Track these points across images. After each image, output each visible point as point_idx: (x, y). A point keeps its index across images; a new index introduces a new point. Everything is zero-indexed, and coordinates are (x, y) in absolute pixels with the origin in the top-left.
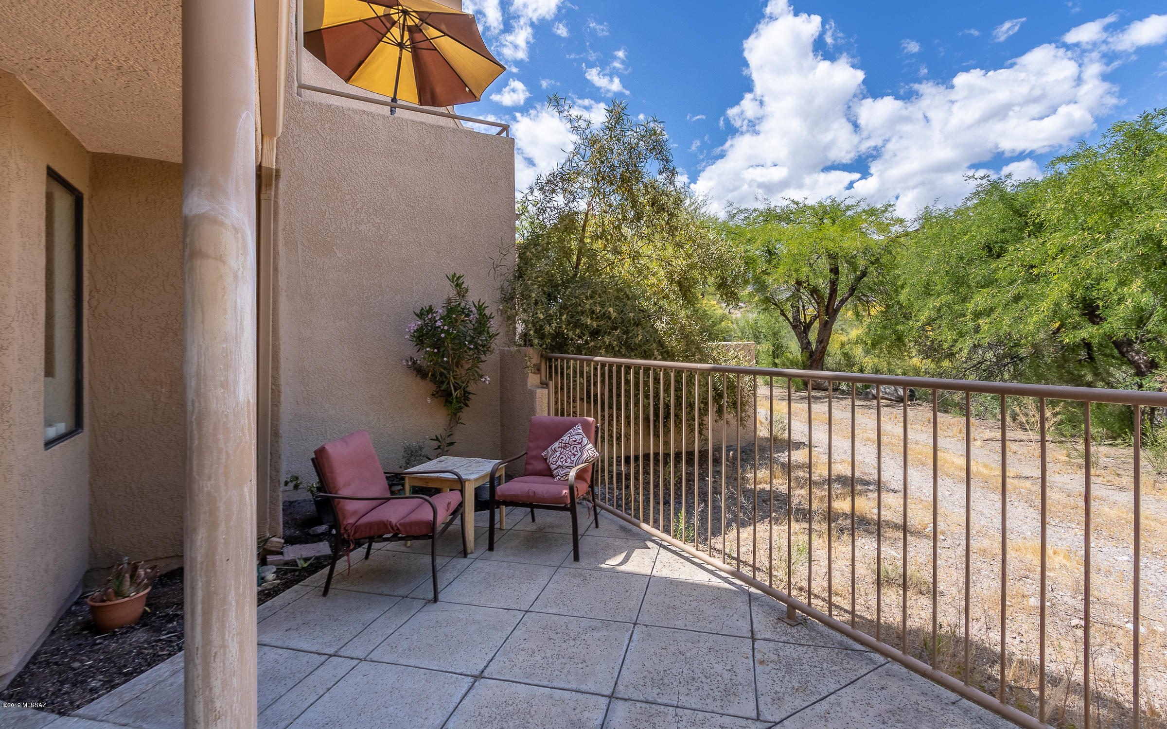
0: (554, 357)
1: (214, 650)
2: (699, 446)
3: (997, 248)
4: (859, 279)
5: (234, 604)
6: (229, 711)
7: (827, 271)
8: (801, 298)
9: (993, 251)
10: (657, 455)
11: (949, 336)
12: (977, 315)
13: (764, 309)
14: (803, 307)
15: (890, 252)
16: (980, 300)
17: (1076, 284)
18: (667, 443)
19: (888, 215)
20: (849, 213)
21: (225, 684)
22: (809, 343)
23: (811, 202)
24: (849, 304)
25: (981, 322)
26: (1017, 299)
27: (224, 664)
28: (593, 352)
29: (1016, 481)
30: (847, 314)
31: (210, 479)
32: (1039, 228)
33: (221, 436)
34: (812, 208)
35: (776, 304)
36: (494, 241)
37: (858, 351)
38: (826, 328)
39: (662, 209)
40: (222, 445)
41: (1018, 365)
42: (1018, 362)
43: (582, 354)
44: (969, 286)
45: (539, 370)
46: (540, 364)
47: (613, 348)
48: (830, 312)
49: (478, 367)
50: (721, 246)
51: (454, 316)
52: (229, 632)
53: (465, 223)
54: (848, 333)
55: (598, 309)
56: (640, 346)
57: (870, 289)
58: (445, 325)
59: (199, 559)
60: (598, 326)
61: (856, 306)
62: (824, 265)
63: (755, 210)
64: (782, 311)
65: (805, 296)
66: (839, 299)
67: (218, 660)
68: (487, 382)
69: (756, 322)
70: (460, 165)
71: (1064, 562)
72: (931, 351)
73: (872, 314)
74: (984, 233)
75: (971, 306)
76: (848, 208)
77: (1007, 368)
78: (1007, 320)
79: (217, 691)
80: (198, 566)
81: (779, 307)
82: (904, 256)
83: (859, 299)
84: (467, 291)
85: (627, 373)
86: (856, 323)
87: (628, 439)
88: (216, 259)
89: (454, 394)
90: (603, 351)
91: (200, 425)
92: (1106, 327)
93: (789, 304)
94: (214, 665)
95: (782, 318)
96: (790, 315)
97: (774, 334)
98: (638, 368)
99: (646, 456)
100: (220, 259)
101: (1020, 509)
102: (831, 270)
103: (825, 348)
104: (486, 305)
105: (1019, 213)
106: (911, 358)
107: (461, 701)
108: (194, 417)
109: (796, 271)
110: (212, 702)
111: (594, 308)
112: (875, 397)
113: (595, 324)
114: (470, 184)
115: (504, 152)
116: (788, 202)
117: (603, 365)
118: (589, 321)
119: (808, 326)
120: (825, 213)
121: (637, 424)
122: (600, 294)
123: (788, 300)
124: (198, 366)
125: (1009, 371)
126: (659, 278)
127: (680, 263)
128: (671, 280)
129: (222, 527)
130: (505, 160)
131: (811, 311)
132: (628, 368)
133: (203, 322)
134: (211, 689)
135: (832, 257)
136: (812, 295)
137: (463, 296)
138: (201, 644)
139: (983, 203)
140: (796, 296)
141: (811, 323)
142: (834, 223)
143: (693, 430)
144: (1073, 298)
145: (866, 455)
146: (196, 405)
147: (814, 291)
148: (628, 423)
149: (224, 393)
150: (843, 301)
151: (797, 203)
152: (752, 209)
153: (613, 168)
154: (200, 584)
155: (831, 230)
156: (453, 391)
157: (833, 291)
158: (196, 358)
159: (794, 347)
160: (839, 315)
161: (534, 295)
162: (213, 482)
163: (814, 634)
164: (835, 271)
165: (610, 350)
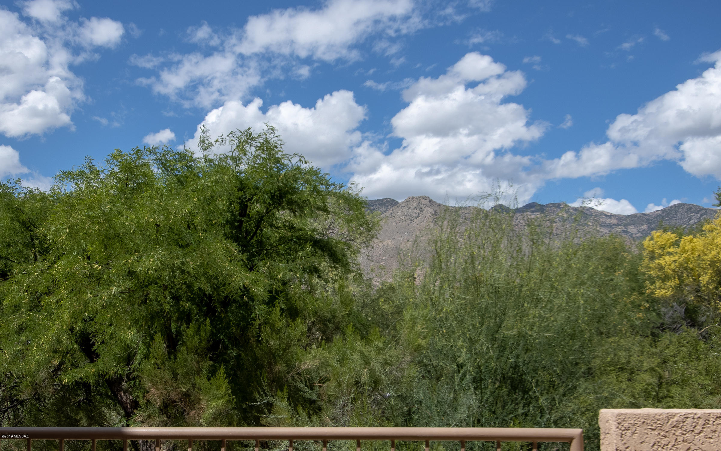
17: (75, 316)
26: (21, 329)
41: (19, 409)
42: (19, 406)
77: (6, 414)
92: (100, 363)
125: (9, 418)
144: (72, 332)
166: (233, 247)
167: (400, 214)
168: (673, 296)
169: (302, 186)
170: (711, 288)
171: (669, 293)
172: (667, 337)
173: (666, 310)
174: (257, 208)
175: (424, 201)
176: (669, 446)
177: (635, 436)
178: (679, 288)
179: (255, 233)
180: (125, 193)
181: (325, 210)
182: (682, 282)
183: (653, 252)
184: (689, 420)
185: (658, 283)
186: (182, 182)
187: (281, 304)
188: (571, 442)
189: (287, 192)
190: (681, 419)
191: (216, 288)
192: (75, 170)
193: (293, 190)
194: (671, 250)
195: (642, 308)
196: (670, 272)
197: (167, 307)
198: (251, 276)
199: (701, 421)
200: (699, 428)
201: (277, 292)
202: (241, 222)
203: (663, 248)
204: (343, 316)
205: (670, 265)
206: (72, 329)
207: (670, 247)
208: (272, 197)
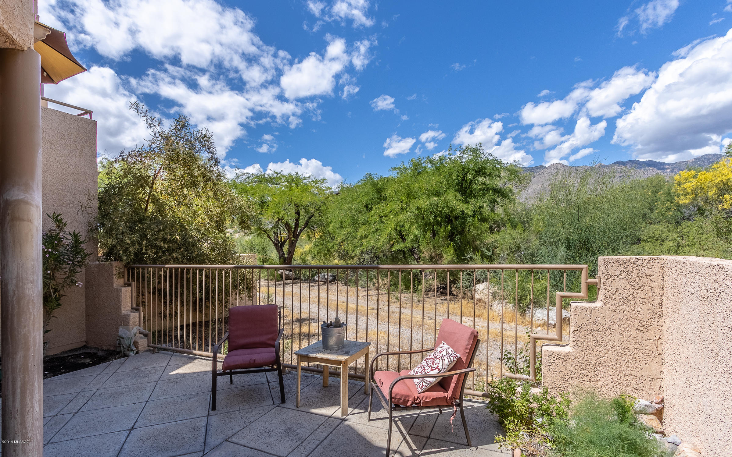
0: (136, 267)
1: (28, 409)
2: (225, 315)
3: (370, 207)
4: (310, 218)
5: (37, 386)
6: (35, 437)
7: (293, 213)
8: (279, 228)
9: (368, 208)
10: (200, 323)
11: (350, 248)
12: (362, 238)
13: (258, 234)
14: (281, 233)
15: (325, 204)
16: (362, 231)
17: (397, 225)
18: (207, 315)
19: (324, 185)
20: (305, 181)
21: (33, 424)
22: (284, 254)
23: (285, 173)
24: (305, 231)
25: (363, 241)
26: (377, 230)
27: (33, 415)
28: (166, 262)
29: (372, 311)
30: (303, 236)
31: (25, 327)
32: (385, 199)
33: (31, 307)
34: (285, 176)
35: (265, 231)
36: (80, 190)
37: (309, 257)
38: (293, 245)
39: (210, 179)
40: (31, 310)
43: (157, 264)
44: (359, 224)
45: (123, 276)
46: (124, 272)
47: (178, 260)
48: (295, 235)
49: (74, 276)
50: (241, 201)
51: (56, 242)
52: (35, 400)
53: (55, 176)
54: (304, 248)
55: (169, 237)
56: (196, 258)
57: (315, 223)
58: (49, 248)
59: (18, 367)
60: (168, 247)
61: (308, 232)
62: (292, 210)
63: (253, 174)
64: (268, 235)
65: (282, 226)
66: (299, 229)
67: (29, 414)
68: (81, 286)
69: (252, 242)
70: (50, 135)
71: (383, 335)
72: (344, 256)
73: (316, 236)
74: (365, 199)
75: (359, 234)
76: (305, 178)
78: (373, 240)
79: (29, 429)
80: (18, 370)
81: (267, 233)
82: (332, 207)
83: (310, 228)
84: (65, 224)
85: (188, 273)
86: (308, 242)
87: (182, 315)
88: (28, 221)
89: (54, 296)
90: (172, 262)
91: (19, 302)
92: (406, 243)
93: (272, 231)
94: (27, 416)
95: (268, 239)
96: (273, 238)
97: (263, 249)
98: (195, 270)
99: (194, 324)
100: (30, 221)
101: (372, 320)
102: (296, 213)
103: (292, 256)
104: (81, 234)
105: (379, 191)
106: (334, 260)
107: (126, 439)
108: (15, 298)
109: (278, 213)
110: (27, 434)
111: (165, 236)
112: (317, 281)
113: (166, 246)
114: (60, 149)
115: (88, 129)
116: (272, 172)
117: (171, 269)
118: (162, 244)
119: (283, 244)
120: (293, 180)
121: (188, 305)
122: (169, 228)
123: (272, 229)
124: (18, 273)
126: (203, 218)
127: (216, 210)
128: (211, 219)
129: (32, 350)
130: (89, 135)
131: (285, 235)
132: (188, 270)
133: (21, 252)
134: (26, 428)
135: (297, 206)
136: (285, 226)
137: (61, 229)
138: (19, 408)
139: (365, 185)
140: (276, 226)
141: (284, 242)
142: (297, 187)
143: (221, 306)
145: (314, 308)
146: (16, 292)
147: (287, 225)
148: (182, 305)
149: (32, 286)
150: (301, 231)
151: (277, 173)
152: (251, 173)
153: (178, 154)
154: (19, 379)
155: (297, 191)
156: (52, 294)
157: (297, 224)
158: (16, 269)
159: (274, 255)
160: (300, 238)
161: (121, 228)
162: (27, 329)
163: (293, 375)
164: (298, 213)
165: (176, 261)
166: (458, 195)
167: (546, 172)
168: (691, 203)
169: (488, 166)
170: (714, 197)
171: (688, 201)
172: (685, 223)
173: (686, 210)
174: (470, 177)
175: (559, 165)
176: (629, 272)
177: (612, 268)
178: (695, 199)
179: (469, 187)
180: (415, 176)
181: (499, 176)
182: (696, 195)
183: (680, 182)
184: (640, 261)
185: (682, 197)
186: (438, 169)
187: (478, 216)
188: (582, 270)
189: (482, 169)
190: (636, 260)
191: (451, 212)
192: (397, 167)
193: (485, 168)
194: (692, 180)
195: (672, 210)
196: (690, 191)
197: (432, 220)
198: (465, 206)
199: (646, 261)
200: (645, 264)
201: (477, 212)
202: (462, 184)
203: (686, 179)
204: (506, 221)
205: (690, 187)
206: (396, 230)
207: (691, 178)
208: (476, 172)
